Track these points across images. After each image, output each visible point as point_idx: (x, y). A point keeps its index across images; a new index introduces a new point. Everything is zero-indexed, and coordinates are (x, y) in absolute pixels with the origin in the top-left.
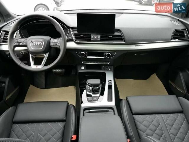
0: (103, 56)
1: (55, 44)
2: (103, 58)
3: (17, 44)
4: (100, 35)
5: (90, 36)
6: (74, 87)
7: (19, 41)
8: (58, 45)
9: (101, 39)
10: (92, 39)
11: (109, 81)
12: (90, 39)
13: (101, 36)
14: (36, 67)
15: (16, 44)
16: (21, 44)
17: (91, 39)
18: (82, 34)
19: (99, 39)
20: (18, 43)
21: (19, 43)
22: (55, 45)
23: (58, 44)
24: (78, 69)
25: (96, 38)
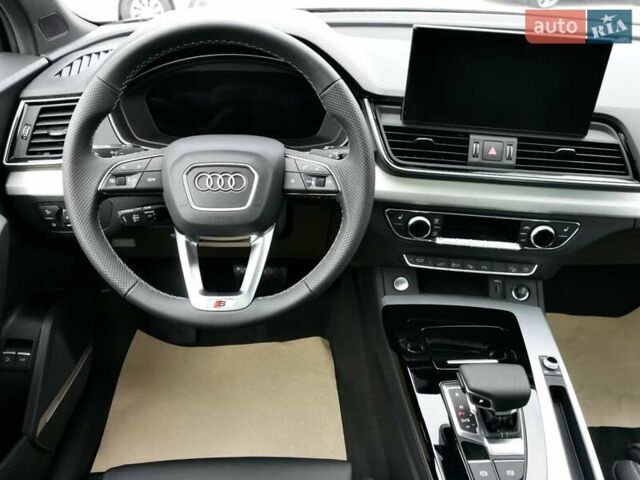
0: (513, 241)
1: (313, 181)
2: (515, 246)
3: (113, 181)
4: (515, 140)
5: (467, 143)
6: (325, 344)
7: (123, 167)
8: (333, 188)
9: (518, 161)
10: (476, 156)
11: (548, 364)
12: (466, 158)
13: (519, 147)
14: (219, 304)
15: (108, 183)
16: (132, 182)
17: (471, 159)
18: (425, 133)
19: (509, 158)
20: (116, 176)
21: (121, 176)
22: (313, 187)
23: (329, 181)
24: (380, 289)
25: (493, 152)
